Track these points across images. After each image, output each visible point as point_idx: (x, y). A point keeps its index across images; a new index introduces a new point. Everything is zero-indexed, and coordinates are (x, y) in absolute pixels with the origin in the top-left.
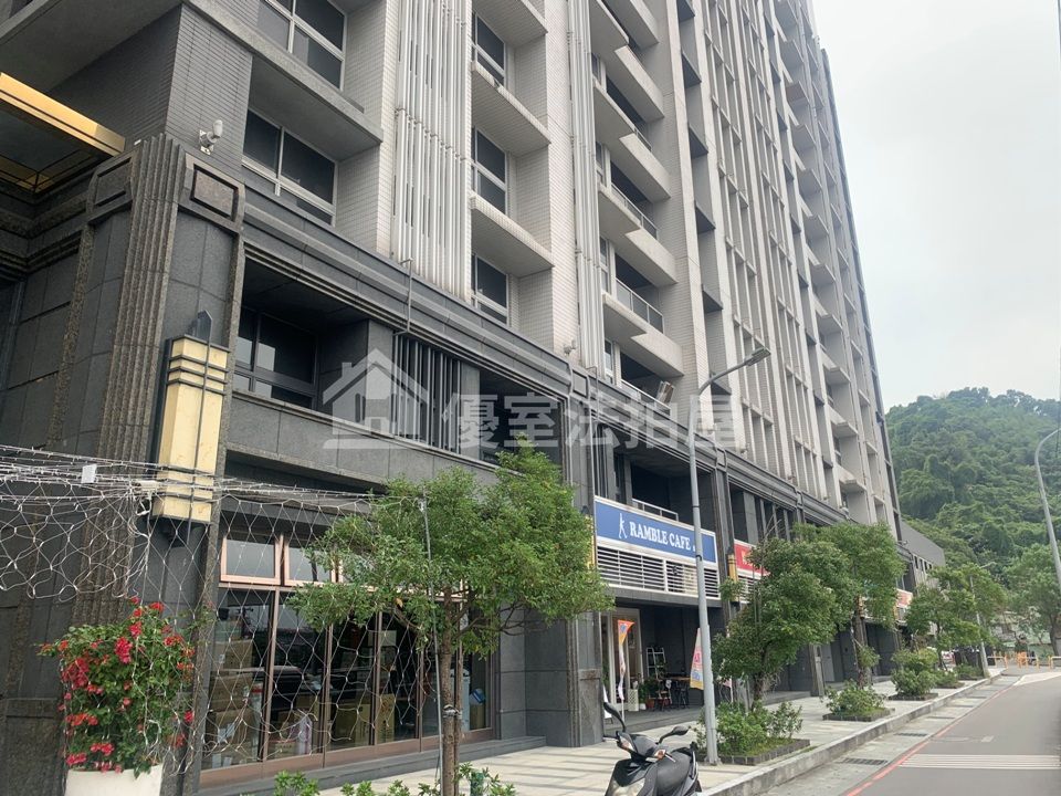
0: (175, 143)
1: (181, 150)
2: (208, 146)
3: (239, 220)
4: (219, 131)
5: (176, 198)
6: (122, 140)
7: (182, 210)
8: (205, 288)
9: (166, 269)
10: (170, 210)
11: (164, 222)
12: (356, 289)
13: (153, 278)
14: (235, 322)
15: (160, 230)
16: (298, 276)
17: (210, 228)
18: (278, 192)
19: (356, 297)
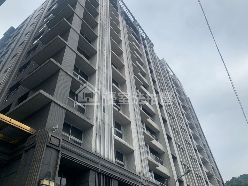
0: (47, 131)
1: (48, 132)
2: (54, 130)
3: (60, 147)
4: (57, 127)
5: (46, 143)
6: (35, 130)
7: (47, 146)
8: (51, 165)
9: (42, 161)
10: (44, 146)
11: (43, 149)
12: (87, 161)
13: (38, 163)
14: (57, 173)
15: (41, 151)
16: (73, 160)
17: (53, 149)
18: (69, 140)
19: (87, 164)
